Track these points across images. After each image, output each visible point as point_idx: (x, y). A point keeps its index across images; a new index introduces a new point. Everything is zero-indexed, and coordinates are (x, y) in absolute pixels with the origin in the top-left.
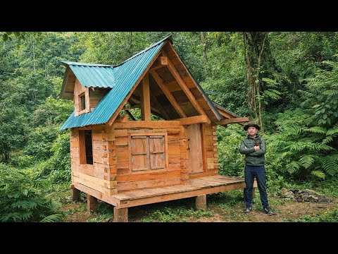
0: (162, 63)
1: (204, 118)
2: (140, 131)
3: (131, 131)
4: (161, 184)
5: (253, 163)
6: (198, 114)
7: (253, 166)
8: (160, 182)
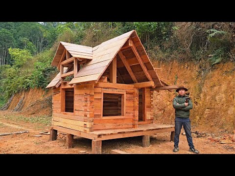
0: (130, 45)
1: (152, 84)
2: (110, 90)
3: (103, 89)
4: (121, 126)
5: (182, 115)
6: (148, 80)
7: (182, 118)
8: (119, 125)
